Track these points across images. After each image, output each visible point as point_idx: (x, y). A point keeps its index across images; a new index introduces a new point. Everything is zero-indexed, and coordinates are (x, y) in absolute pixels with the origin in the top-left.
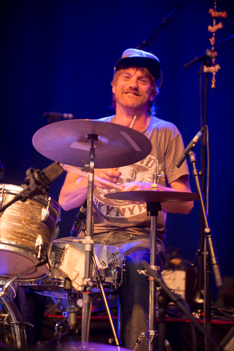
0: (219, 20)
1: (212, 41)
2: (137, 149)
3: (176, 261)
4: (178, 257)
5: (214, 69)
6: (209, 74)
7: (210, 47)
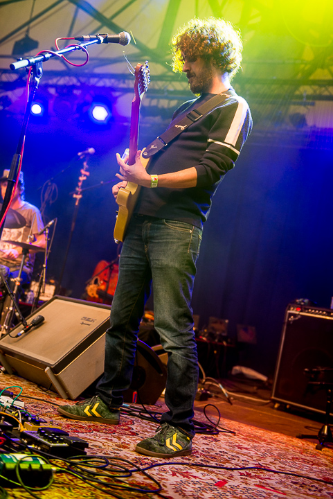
0: (85, 175)
1: (80, 184)
2: (19, 222)
3: (52, 281)
4: (53, 279)
5: (79, 197)
6: (76, 199)
7: (78, 187)
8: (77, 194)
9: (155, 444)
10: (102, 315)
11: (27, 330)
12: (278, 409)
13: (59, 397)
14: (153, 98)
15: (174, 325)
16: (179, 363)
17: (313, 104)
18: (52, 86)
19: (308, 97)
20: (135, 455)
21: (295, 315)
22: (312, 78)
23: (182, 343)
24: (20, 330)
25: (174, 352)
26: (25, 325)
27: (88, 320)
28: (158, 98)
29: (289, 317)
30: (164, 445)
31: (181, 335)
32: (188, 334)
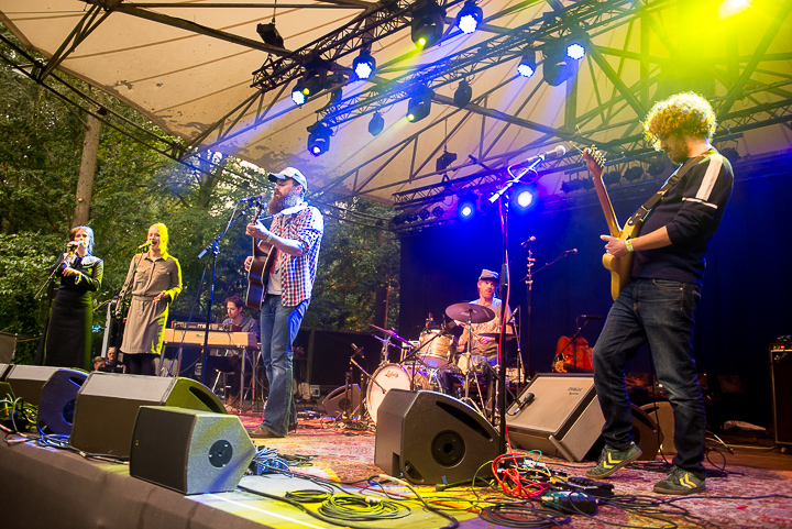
0: (532, 262)
1: (529, 270)
2: (488, 316)
5: (531, 282)
6: (528, 284)
7: (528, 273)
8: (528, 279)
9: (671, 483)
10: (586, 383)
11: (522, 408)
12: (785, 453)
13: (565, 460)
14: (572, 173)
15: (678, 378)
16: (686, 414)
17: (741, 136)
18: (476, 187)
19: (733, 130)
20: (654, 495)
21: (779, 354)
22: (731, 111)
23: (688, 394)
24: (515, 408)
25: (680, 404)
26: (519, 403)
27: (575, 389)
28: (577, 171)
29: (774, 356)
30: (679, 484)
31: (686, 387)
32: (694, 386)
